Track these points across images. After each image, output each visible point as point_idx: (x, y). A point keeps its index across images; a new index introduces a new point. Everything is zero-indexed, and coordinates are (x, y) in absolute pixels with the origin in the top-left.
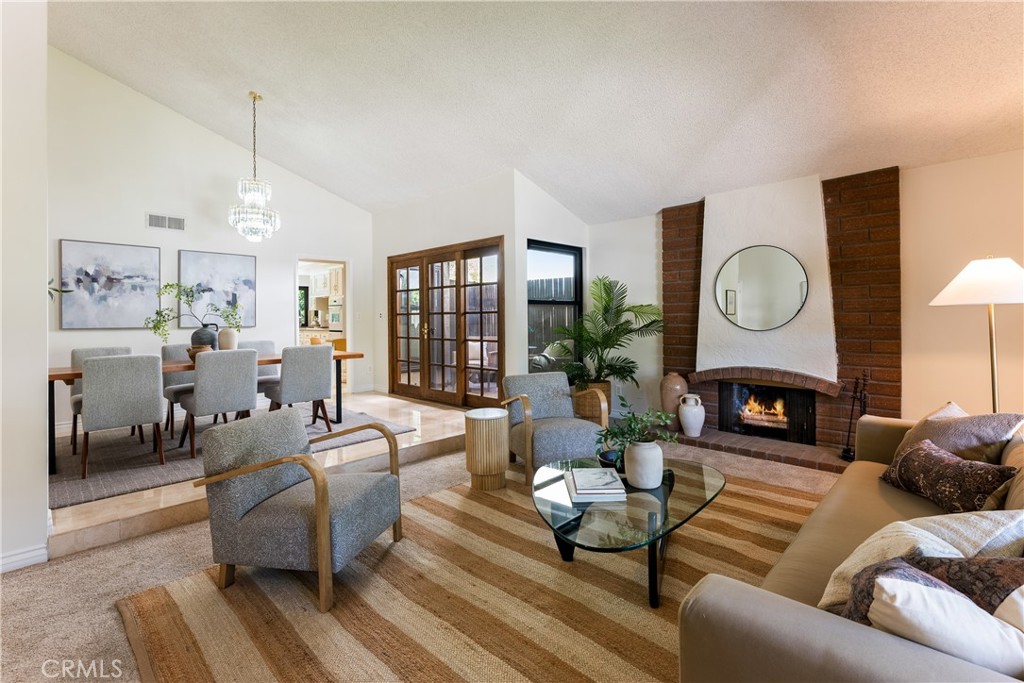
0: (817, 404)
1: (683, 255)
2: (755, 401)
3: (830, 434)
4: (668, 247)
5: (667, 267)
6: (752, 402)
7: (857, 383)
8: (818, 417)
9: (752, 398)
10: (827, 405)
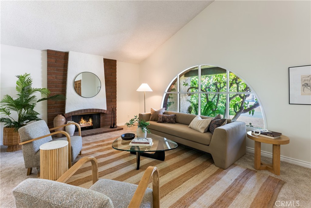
0: (101, 117)
1: (58, 70)
2: (83, 119)
3: (104, 124)
4: (50, 65)
5: (49, 73)
6: (82, 120)
7: (112, 109)
8: (101, 120)
9: (82, 118)
10: (103, 117)
